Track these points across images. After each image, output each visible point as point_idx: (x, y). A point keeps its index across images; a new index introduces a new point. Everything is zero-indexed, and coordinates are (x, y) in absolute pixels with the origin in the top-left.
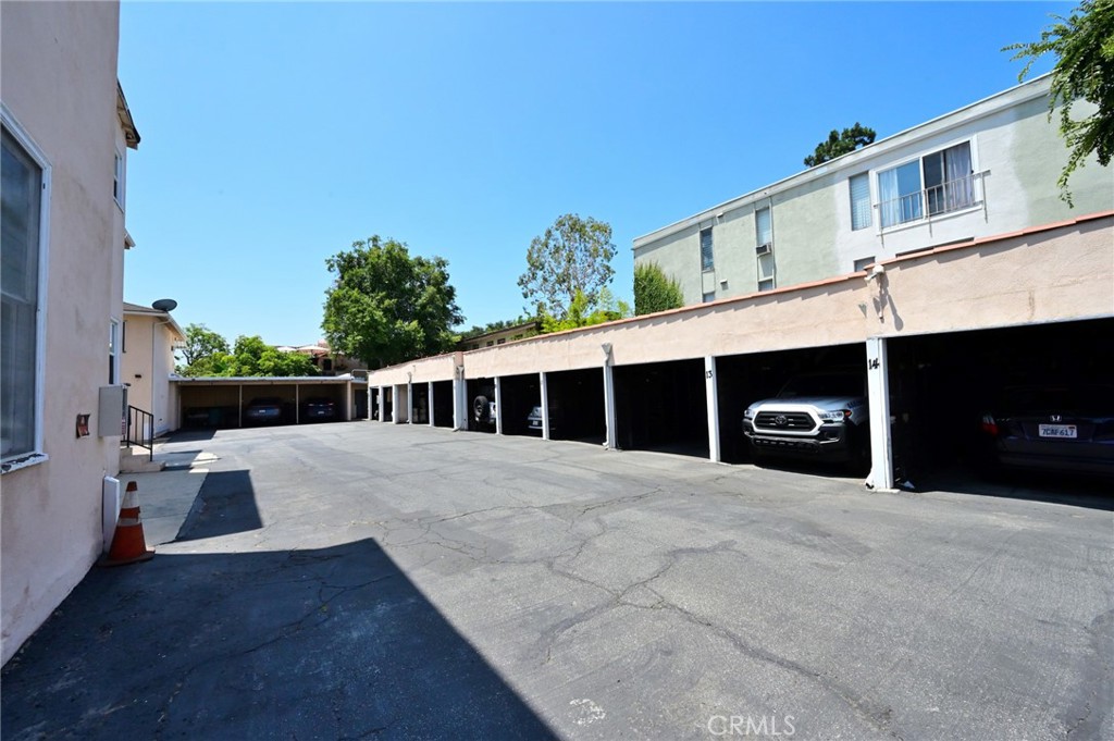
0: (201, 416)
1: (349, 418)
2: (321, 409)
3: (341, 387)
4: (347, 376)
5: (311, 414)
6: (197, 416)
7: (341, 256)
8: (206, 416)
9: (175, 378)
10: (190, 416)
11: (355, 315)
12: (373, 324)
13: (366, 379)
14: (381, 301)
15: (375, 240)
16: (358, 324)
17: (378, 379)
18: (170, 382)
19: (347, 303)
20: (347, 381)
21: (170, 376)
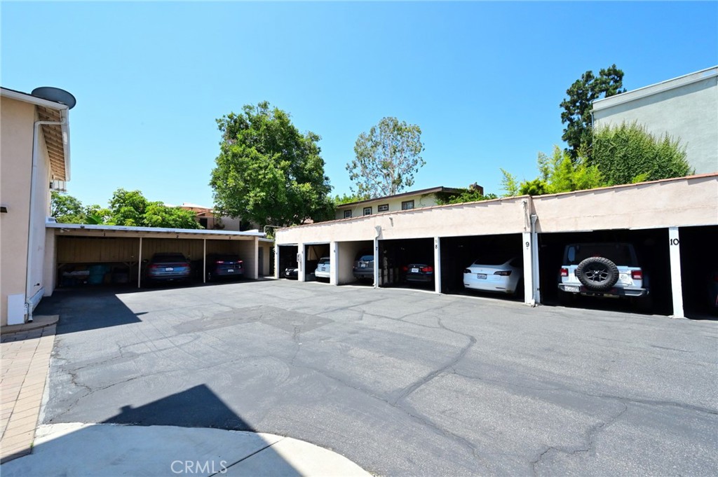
0: (80, 273)
1: (256, 276)
2: (231, 266)
3: (248, 243)
4: (255, 232)
5: (221, 272)
6: (74, 273)
7: (231, 117)
8: (87, 273)
9: (54, 224)
10: (66, 274)
11: (257, 171)
12: (274, 182)
13: (274, 236)
14: (277, 161)
15: (265, 106)
16: (261, 180)
17: (285, 236)
18: (47, 229)
19: (247, 159)
20: (254, 236)
21: (47, 221)
